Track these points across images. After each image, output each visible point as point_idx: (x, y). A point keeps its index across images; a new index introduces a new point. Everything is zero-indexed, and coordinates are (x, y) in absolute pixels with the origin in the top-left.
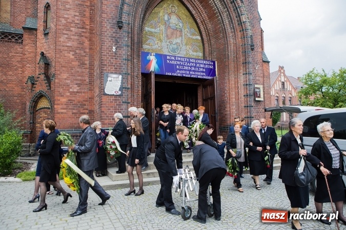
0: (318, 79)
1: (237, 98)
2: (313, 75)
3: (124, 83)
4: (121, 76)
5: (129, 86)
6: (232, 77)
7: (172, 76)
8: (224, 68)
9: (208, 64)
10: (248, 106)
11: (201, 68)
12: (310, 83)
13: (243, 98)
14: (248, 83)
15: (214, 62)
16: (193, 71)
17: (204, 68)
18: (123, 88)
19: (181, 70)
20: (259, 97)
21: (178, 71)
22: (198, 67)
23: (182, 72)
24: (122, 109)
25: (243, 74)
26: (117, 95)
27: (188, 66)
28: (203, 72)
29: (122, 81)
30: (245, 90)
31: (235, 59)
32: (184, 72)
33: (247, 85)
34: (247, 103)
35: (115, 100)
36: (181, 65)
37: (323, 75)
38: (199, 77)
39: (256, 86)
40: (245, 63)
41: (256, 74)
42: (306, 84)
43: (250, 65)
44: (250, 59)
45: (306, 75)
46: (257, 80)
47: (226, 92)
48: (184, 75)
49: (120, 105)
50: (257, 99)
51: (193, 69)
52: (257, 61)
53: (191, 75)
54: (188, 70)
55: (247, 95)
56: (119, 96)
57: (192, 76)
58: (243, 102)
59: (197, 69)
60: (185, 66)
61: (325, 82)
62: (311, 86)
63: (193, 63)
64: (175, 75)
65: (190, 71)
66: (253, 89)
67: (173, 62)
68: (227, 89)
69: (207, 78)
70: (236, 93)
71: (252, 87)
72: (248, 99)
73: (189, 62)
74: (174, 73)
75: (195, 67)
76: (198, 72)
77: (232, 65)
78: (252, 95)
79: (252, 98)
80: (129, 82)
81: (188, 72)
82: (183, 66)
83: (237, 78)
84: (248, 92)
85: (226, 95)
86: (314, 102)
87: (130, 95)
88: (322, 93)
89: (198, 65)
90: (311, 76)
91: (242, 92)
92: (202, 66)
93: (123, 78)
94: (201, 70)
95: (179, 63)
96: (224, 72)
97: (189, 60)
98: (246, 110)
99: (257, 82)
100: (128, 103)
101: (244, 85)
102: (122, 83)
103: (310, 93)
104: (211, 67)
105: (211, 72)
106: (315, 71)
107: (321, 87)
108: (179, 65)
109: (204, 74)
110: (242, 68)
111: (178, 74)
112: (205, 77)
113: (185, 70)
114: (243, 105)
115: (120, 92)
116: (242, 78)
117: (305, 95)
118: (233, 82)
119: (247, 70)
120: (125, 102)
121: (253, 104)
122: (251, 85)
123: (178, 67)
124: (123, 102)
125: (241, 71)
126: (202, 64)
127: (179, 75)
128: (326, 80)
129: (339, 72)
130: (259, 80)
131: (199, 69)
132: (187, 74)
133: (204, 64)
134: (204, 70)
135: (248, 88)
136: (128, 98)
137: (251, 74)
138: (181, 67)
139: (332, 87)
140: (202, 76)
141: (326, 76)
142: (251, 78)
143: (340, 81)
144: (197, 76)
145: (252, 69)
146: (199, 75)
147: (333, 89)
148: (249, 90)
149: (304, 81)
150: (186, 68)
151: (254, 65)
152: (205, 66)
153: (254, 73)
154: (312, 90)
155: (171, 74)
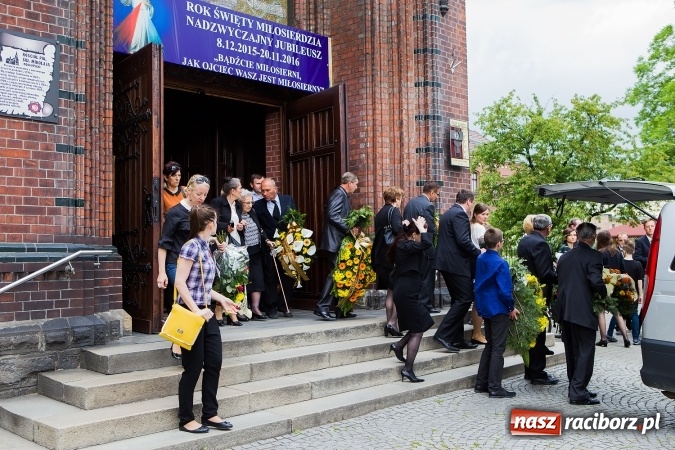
0: (521, 121)
1: (397, 156)
2: (509, 110)
4: (51, 50)
5: (82, 90)
6: (383, 91)
7: (201, 70)
8: (358, 59)
9: (306, 45)
11: (287, 53)
12: (500, 131)
13: (414, 155)
14: (430, 113)
15: (324, 41)
16: (266, 61)
17: (295, 55)
18: (62, 94)
19: (227, 53)
20: (460, 156)
21: (221, 57)
22: (279, 50)
23: (232, 60)
24: (57, 174)
25: (417, 85)
26: (38, 120)
27: (253, 44)
28: (293, 68)
29: (56, 66)
30: (422, 133)
31: (394, 34)
32: (238, 61)
33: (427, 117)
34: (427, 172)
35: (30, 137)
36: (230, 39)
37: (535, 110)
38: (282, 82)
39: (453, 122)
40: (424, 51)
41: (450, 88)
42: (491, 132)
43: (438, 59)
44: (438, 42)
45: (491, 109)
46: (453, 105)
47: (362, 135)
48: (239, 73)
49: (47, 156)
50: (455, 162)
51: (265, 54)
52: (454, 47)
53: (260, 72)
54: (250, 58)
55: (427, 150)
56: (45, 121)
57: (263, 78)
58: (414, 169)
59: (276, 57)
60: (243, 42)
61: (537, 128)
62: (505, 138)
63: (265, 34)
64: (212, 68)
65: (257, 59)
66: (442, 132)
67: (206, 25)
68: (367, 125)
69: (303, 87)
70: (393, 141)
71: (441, 125)
72: (431, 159)
73: (255, 31)
74: (210, 61)
75: (271, 49)
76: (280, 65)
77: (383, 53)
78: (440, 151)
79: (442, 157)
80: (82, 74)
81: (249, 64)
82: (237, 41)
83: (398, 94)
84: (430, 139)
85: (362, 146)
86: (511, 184)
87: (83, 123)
88: (529, 159)
89: (279, 44)
90: (504, 112)
91: (413, 138)
92: (291, 47)
93: (59, 58)
94: (288, 60)
95: (222, 29)
96: (358, 75)
97: (254, 25)
99: (456, 113)
100: (76, 151)
102: (56, 74)
103: (502, 156)
104: (317, 55)
105: (314, 69)
106: (514, 101)
107: (528, 143)
108: (224, 37)
109: (297, 75)
110: (412, 64)
111: (221, 65)
112: (297, 85)
113: (243, 56)
114: (414, 178)
115: (48, 110)
116: (412, 97)
117: (487, 161)
118: (385, 107)
119: (430, 71)
120: (67, 149)
121: (442, 176)
122: (439, 118)
123: (219, 42)
124: (60, 148)
125: (411, 74)
126: (291, 41)
127: (223, 70)
128: (539, 125)
129: (571, 107)
130: (458, 106)
131: (281, 58)
132: (247, 70)
133: (298, 43)
134: (297, 63)
135: (430, 129)
136: (76, 133)
137: (438, 85)
138: (230, 45)
139: (551, 145)
140: (292, 79)
141: (540, 114)
142: (440, 97)
143: (572, 131)
144: (277, 81)
145: (441, 69)
146: (282, 77)
147: (554, 150)
148: (434, 135)
149: (487, 124)
150: (244, 49)
151: (446, 60)
152: (299, 50)
153: (447, 82)
154: (506, 151)
155: (200, 64)
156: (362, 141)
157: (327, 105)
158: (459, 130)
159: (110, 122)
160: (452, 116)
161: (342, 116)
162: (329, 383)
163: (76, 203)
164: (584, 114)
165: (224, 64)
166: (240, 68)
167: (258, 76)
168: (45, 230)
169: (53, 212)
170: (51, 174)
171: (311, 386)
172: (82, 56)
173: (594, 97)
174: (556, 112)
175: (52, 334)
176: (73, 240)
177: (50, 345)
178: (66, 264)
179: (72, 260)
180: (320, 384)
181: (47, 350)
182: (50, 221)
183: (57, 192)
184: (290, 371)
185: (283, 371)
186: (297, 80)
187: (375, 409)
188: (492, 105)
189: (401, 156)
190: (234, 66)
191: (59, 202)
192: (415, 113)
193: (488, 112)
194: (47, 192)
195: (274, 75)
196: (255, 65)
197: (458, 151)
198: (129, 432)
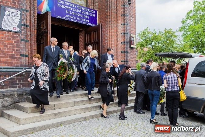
0: (150, 36)
1: (116, 44)
2: (147, 32)
3: (22, 20)
4: (19, 12)
5: (28, 24)
6: (112, 26)
7: (62, 19)
8: (105, 17)
9: (91, 13)
10: (124, 52)
11: (86, 15)
12: (144, 38)
13: (121, 44)
14: (125, 32)
15: (96, 12)
16: (80, 17)
17: (88, 15)
18: (22, 25)
19: (69, 14)
20: (133, 45)
21: (67, 16)
22: (83, 14)
23: (70, 16)
25: (122, 24)
26: (15, 32)
27: (76, 12)
28: (87, 19)
29: (21, 17)
30: (123, 38)
31: (116, 10)
33: (124, 34)
34: (124, 49)
35: (13, 37)
36: (70, 10)
37: (154, 33)
38: (84, 23)
39: (132, 35)
40: (124, 15)
41: (131, 26)
42: (142, 38)
43: (128, 17)
44: (128, 12)
46: (131, 30)
47: (106, 38)
48: (72, 20)
49: (18, 42)
50: (132, 46)
51: (79, 15)
52: (132, 14)
54: (75, 16)
55: (124, 43)
56: (17, 33)
57: (79, 22)
58: (120, 48)
59: (82, 16)
61: (154, 38)
62: (145, 40)
63: (79, 9)
64: (65, 18)
65: (77, 16)
66: (128, 38)
67: (63, 7)
68: (107, 35)
69: (90, 24)
70: (115, 40)
71: (128, 36)
72: (125, 45)
73: (77, 8)
74: (64, 16)
75: (81, 14)
76: (84, 18)
77: (112, 15)
78: (128, 43)
79: (128, 45)
80: (28, 19)
81: (75, 18)
82: (72, 11)
83: (116, 27)
84: (125, 40)
85: (106, 41)
86: (147, 53)
87: (28, 33)
88: (152, 46)
89: (83, 12)
90: (145, 33)
91: (120, 40)
92: (87, 13)
93: (21, 15)
94: (86, 17)
95: (68, 8)
96: (105, 21)
98: (123, 55)
100: (26, 41)
101: (122, 34)
103: (145, 45)
104: (94, 16)
105: (93, 19)
106: (148, 30)
107: (152, 42)
109: (88, 21)
110: (120, 18)
111: (67, 18)
113: (73, 15)
114: (121, 51)
115: (18, 29)
116: (120, 28)
117: (140, 47)
118: (113, 31)
119: (125, 21)
120: (24, 40)
121: (128, 50)
122: (128, 34)
123: (67, 11)
124: (22, 40)
125: (120, 21)
127: (68, 19)
128: (155, 37)
129: (164, 32)
130: (133, 31)
131: (84, 16)
132: (74, 19)
133: (89, 12)
134: (88, 18)
135: (125, 37)
136: (26, 36)
137: (128, 25)
138: (70, 12)
139: (158, 42)
140: (87, 22)
141: (155, 34)
142: (128, 28)
143: (164, 39)
144: (83, 22)
145: (129, 20)
146: (84, 22)
147: (159, 44)
148: (126, 38)
149: (141, 36)
150: (73, 13)
151: (130, 18)
152: (89, 14)
153: (130, 24)
154: (146, 44)
155: (61, 17)
156: (106, 40)
157: (97, 30)
158: (133, 37)
159: (36, 33)
160: (131, 33)
161: (101, 33)
162: (96, 107)
163: (26, 56)
164: (167, 34)
165: (68, 17)
166: (72, 19)
167: (77, 21)
168: (17, 63)
169: (19, 58)
170: (19, 47)
171: (91, 108)
172: (28, 14)
173: (170, 29)
174: (160, 33)
175: (19, 92)
176: (25, 66)
177: (19, 95)
178: (23, 73)
179: (25, 72)
180: (94, 107)
181: (18, 96)
182: (19, 61)
183: (20, 52)
184: (85, 103)
185: (83, 103)
186: (88, 23)
187: (109, 114)
188: (142, 31)
189: (117, 44)
190: (71, 18)
191: (21, 55)
192: (121, 32)
193: (141, 33)
194: (18, 53)
195: (82, 21)
196: (76, 18)
197: (133, 43)
198: (40, 120)
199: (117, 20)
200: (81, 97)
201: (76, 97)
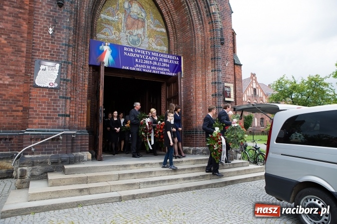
0: (288, 86)
1: (204, 98)
2: (283, 82)
3: (61, 74)
4: (58, 65)
5: (69, 78)
6: (199, 74)
7: (129, 70)
8: (190, 64)
9: (172, 59)
11: (164, 63)
12: (280, 89)
13: (211, 97)
14: (216, 81)
15: (180, 58)
16: (155, 66)
17: (167, 63)
18: (61, 79)
19: (140, 64)
20: (229, 97)
21: (137, 65)
22: (161, 62)
23: (142, 66)
24: (59, 106)
25: (212, 71)
26: (52, 88)
27: (150, 60)
28: (166, 67)
29: (60, 70)
30: (214, 89)
31: (203, 53)
32: (144, 66)
33: (215, 83)
34: (216, 103)
35: (49, 94)
36: (141, 59)
37: (293, 81)
38: (162, 73)
39: (226, 84)
40: (214, 59)
41: (225, 72)
42: (276, 90)
43: (220, 61)
44: (220, 55)
45: (276, 82)
46: (227, 78)
47: (192, 90)
48: (144, 70)
49: (55, 100)
50: (227, 99)
51: (155, 63)
52: (228, 56)
53: (152, 70)
54: (149, 65)
55: (216, 95)
56: (55, 89)
57: (154, 72)
58: (211, 102)
59: (159, 64)
60: (146, 60)
62: (282, 92)
63: (155, 57)
64: (134, 69)
65: (152, 65)
66: (222, 88)
67: (132, 55)
68: (193, 87)
69: (170, 74)
70: (203, 92)
71: (221, 85)
72: (217, 99)
73: (151, 56)
74: (133, 67)
75: (157, 62)
76: (161, 67)
77: (199, 61)
78: (221, 95)
79: (222, 98)
80: (70, 72)
81: (149, 67)
82: (143, 59)
83: (204, 75)
84: (217, 91)
85: (192, 94)
88: (292, 99)
89: (161, 60)
90: (281, 82)
91: (210, 91)
92: (165, 60)
93: (61, 68)
94: (164, 65)
95: (138, 56)
96: (190, 69)
97: (151, 54)
99: (227, 80)
100: (67, 98)
102: (60, 73)
104: (177, 63)
105: (177, 68)
106: (285, 78)
107: (291, 93)
108: (139, 58)
109: (168, 70)
110: (210, 63)
111: (137, 68)
112: (168, 74)
113: (146, 64)
115: (56, 85)
116: (210, 76)
117: (275, 101)
118: (200, 80)
119: (216, 66)
120: (63, 98)
121: (222, 105)
122: (220, 83)
123: (137, 60)
124: (60, 97)
125: (210, 67)
126: (166, 59)
127: (138, 70)
128: (295, 87)
129: (307, 80)
130: (229, 78)
131: (162, 64)
132: (148, 69)
133: (169, 59)
134: (168, 66)
135: (217, 87)
136: (66, 92)
137: (220, 71)
138: (141, 61)
139: (301, 94)
140: (166, 72)
141: (295, 83)
142: (221, 75)
143: (309, 88)
144: (160, 72)
145: (222, 65)
146: (162, 71)
147: (302, 96)
148: (218, 89)
149: (275, 87)
150: (147, 62)
151: (224, 61)
152: (169, 61)
153: (224, 69)
154: (282, 97)
155: (129, 68)
158: (229, 87)
159: (86, 88)
160: (227, 82)
162: (148, 183)
163: (66, 116)
164: (313, 82)
165: (139, 67)
166: (145, 68)
167: (152, 71)
168: (54, 124)
169: (57, 118)
170: (57, 106)
171: (139, 184)
172: (70, 67)
173: (317, 75)
174: (303, 82)
175: (53, 160)
176: (59, 128)
177: (52, 163)
178: (59, 136)
179: (61, 135)
180: (144, 183)
182: (56, 121)
183: (58, 112)
184: (136, 177)
185: (133, 177)
186: (168, 72)
187: (163, 194)
188: (277, 80)
189: (206, 98)
190: (142, 68)
191: (59, 115)
192: (211, 82)
193: (275, 83)
194: (55, 112)
195: (159, 70)
196: (151, 67)
197: (228, 95)
198: (57, 196)
199: (205, 66)
200: (136, 168)
201: (128, 168)
